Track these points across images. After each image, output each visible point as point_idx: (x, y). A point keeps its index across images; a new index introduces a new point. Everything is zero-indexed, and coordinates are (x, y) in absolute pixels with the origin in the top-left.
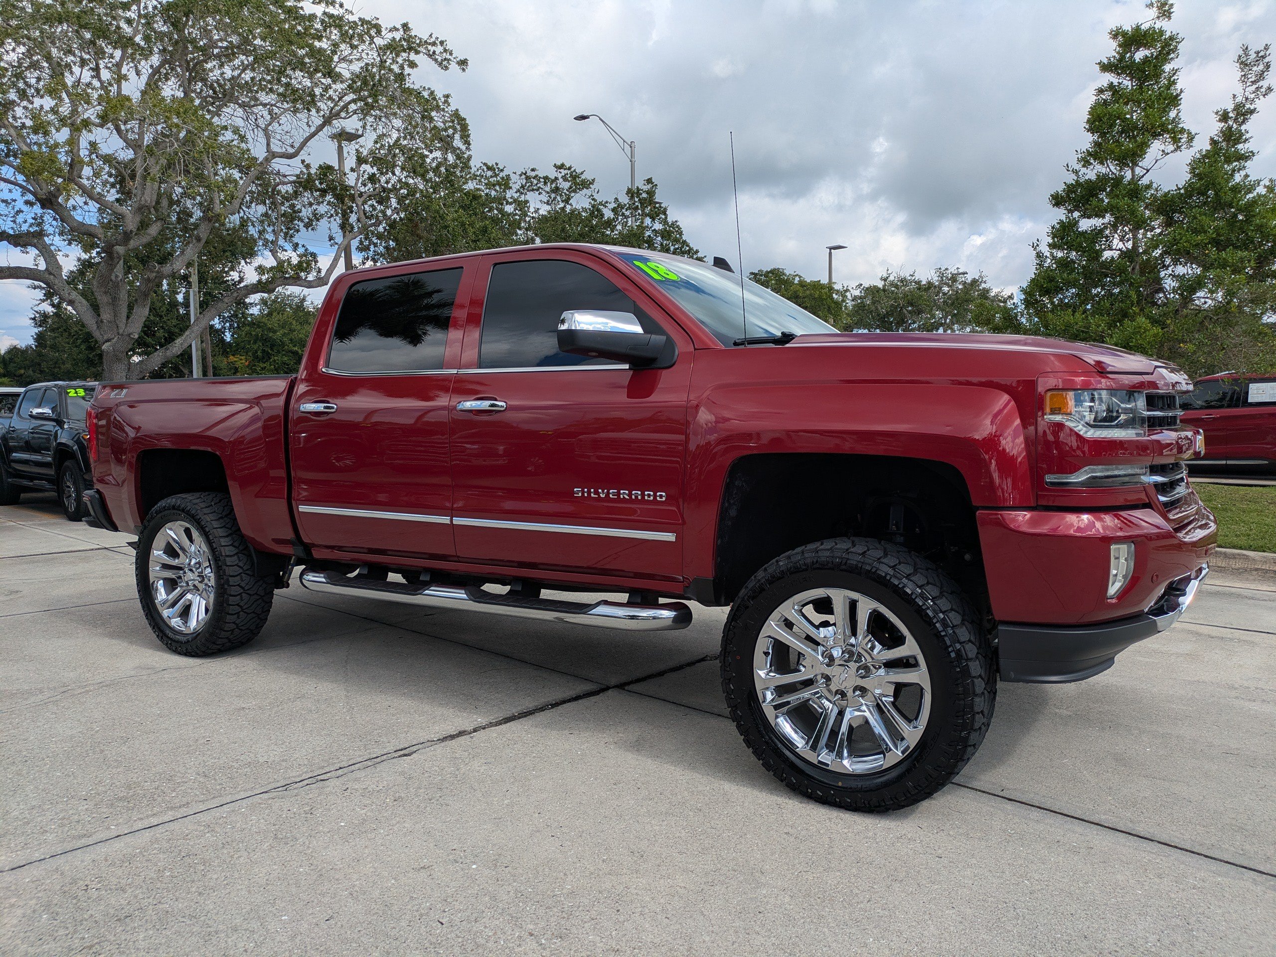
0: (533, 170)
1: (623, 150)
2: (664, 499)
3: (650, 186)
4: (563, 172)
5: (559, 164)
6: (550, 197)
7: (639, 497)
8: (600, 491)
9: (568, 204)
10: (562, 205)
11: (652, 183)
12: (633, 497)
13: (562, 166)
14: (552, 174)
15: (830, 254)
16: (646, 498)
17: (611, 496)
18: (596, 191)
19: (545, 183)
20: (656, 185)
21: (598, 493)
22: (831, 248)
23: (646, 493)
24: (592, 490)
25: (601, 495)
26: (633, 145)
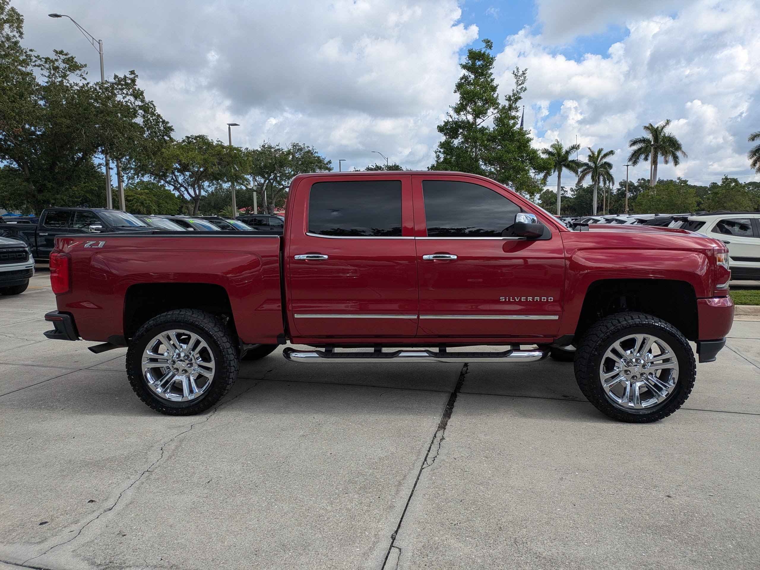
0: (31, 50)
1: (93, 44)
2: (552, 300)
3: (132, 76)
4: (63, 57)
5: (58, 50)
6: (51, 73)
7: (539, 300)
8: (516, 298)
9: (66, 79)
10: (60, 79)
11: (135, 74)
12: (535, 300)
13: (61, 52)
14: (53, 56)
15: (229, 128)
16: (542, 300)
17: (522, 300)
18: (86, 73)
19: (46, 62)
20: (137, 76)
21: (515, 300)
22: (230, 125)
23: (543, 298)
24: (511, 298)
25: (517, 300)
26: (101, 42)
